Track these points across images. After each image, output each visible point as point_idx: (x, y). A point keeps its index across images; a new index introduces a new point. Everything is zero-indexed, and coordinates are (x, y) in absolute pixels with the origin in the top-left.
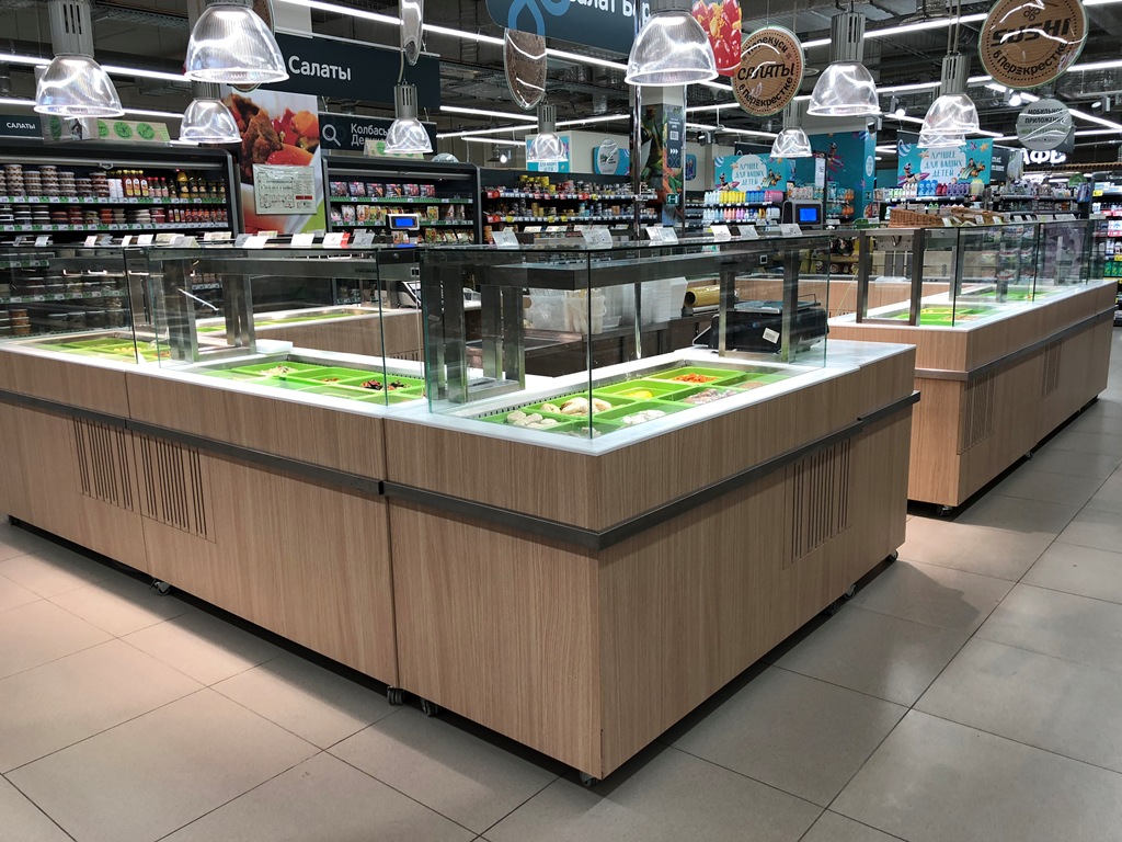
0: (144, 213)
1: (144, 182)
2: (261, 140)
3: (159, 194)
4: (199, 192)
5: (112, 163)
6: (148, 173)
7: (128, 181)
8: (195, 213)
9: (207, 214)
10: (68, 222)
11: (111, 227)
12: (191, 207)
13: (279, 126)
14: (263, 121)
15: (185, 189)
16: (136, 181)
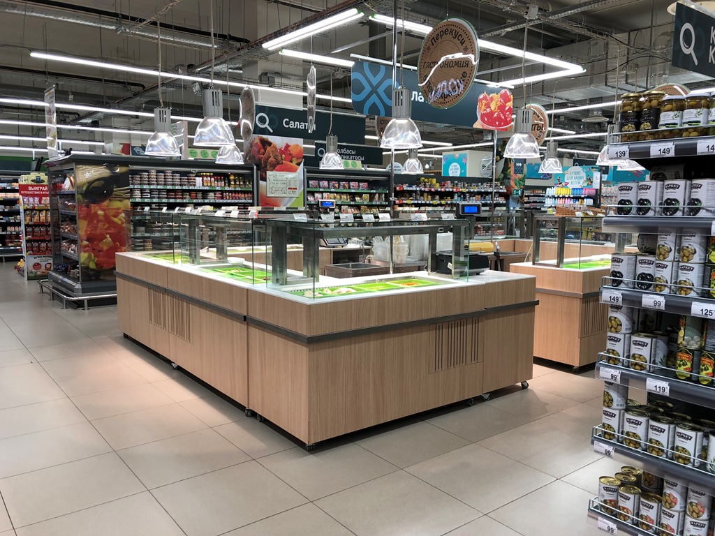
0: (212, 194)
1: (213, 179)
2: (272, 159)
3: (219, 185)
4: (240, 184)
5: (197, 170)
6: (215, 175)
7: (205, 179)
8: (237, 195)
9: (243, 196)
10: (175, 198)
11: (194, 201)
12: (235, 192)
13: (282, 152)
14: (274, 149)
15: (233, 183)
16: (209, 178)
